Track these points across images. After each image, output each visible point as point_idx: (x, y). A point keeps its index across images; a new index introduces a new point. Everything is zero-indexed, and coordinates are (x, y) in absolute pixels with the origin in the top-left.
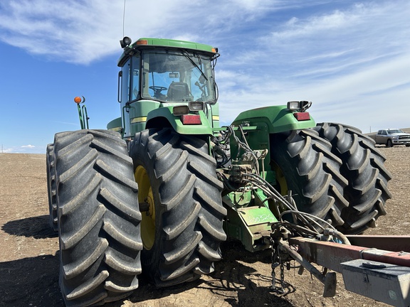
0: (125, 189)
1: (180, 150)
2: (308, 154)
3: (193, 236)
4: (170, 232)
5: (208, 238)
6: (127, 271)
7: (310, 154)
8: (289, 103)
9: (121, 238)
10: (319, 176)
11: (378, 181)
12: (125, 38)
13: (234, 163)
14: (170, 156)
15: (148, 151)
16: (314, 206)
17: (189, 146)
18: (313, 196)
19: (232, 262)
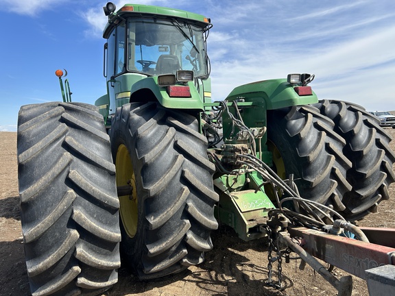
0: (99, 172)
1: (165, 127)
2: (309, 133)
3: (179, 226)
4: (154, 221)
5: (197, 227)
6: (102, 266)
7: (312, 133)
8: (289, 76)
9: (95, 229)
10: (321, 157)
11: (383, 163)
12: (109, 4)
13: (228, 143)
14: (155, 134)
15: (130, 127)
16: (314, 190)
17: (176, 122)
18: (314, 180)
19: (223, 249)
